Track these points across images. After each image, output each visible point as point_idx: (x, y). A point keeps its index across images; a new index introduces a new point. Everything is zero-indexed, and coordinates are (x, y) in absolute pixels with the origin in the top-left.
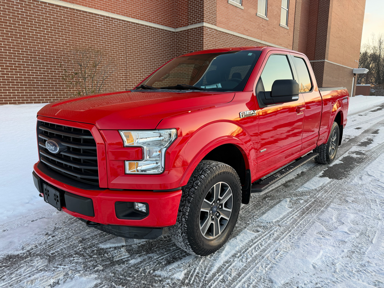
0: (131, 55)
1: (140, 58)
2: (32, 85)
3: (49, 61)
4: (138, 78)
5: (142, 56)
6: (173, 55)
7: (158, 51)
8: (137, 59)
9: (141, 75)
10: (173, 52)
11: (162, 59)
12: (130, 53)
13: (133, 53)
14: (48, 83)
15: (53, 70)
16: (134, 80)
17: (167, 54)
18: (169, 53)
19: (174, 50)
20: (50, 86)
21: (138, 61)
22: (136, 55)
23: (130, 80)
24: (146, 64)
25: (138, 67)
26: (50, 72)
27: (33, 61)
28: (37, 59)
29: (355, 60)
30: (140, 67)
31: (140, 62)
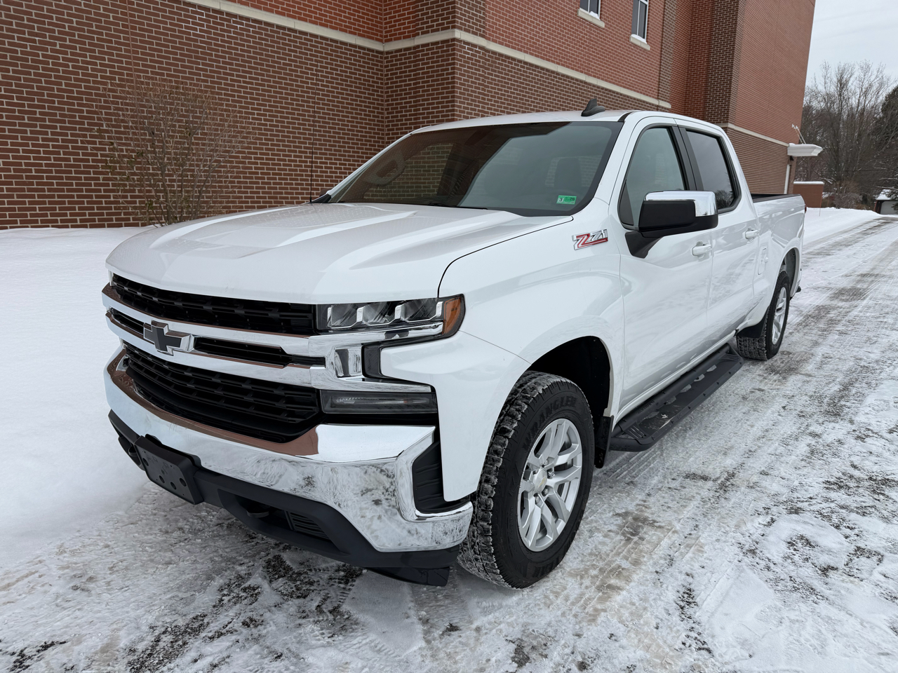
2: (24, 184)
3: (69, 122)
4: (295, 166)
5: (303, 110)
6: (378, 109)
7: (342, 98)
8: (292, 118)
10: (378, 100)
11: (352, 117)
12: (274, 102)
13: (281, 103)
14: (67, 178)
15: (80, 144)
17: (365, 106)
18: (369, 103)
19: (382, 96)
20: (72, 184)
21: (295, 123)
23: (274, 169)
25: (293, 137)
26: (71, 150)
27: (26, 121)
28: (38, 116)
29: (793, 126)
30: (300, 138)
31: (299, 124)
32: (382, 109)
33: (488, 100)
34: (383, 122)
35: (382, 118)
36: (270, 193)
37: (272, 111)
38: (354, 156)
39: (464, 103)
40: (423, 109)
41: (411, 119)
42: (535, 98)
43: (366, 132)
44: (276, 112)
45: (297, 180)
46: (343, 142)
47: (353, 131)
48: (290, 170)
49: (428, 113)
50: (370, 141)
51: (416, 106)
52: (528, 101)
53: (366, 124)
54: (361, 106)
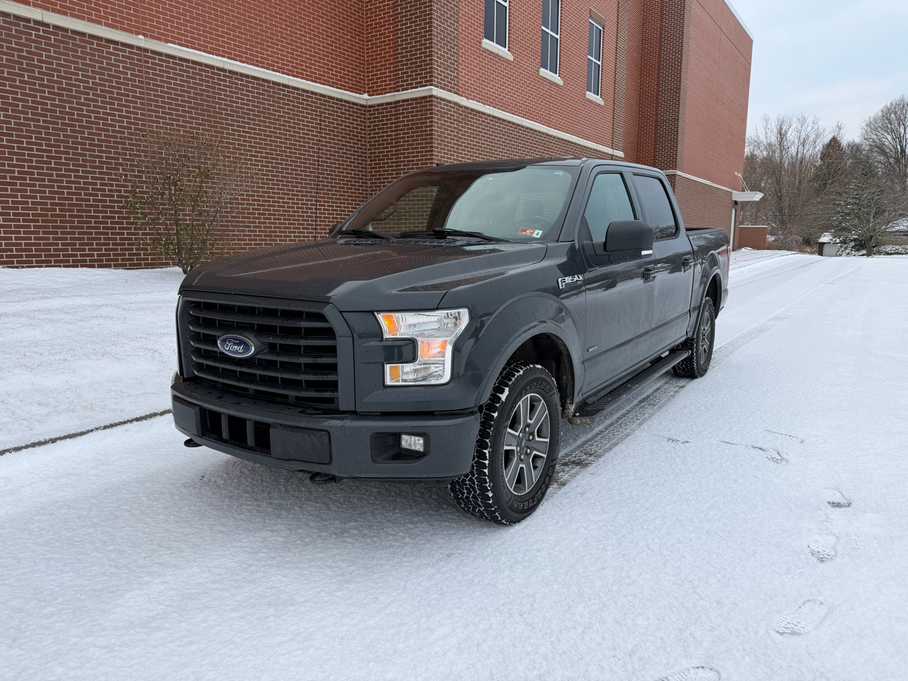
0: (272, 154)
1: (291, 161)
2: (49, 221)
3: (90, 167)
4: (288, 207)
5: (295, 157)
6: (362, 156)
7: (330, 147)
8: (286, 165)
9: (293, 199)
10: (362, 149)
11: (339, 164)
12: (270, 149)
13: (276, 150)
14: (87, 217)
16: (280, 211)
17: (350, 154)
18: (354, 151)
19: (365, 145)
20: (91, 222)
21: (288, 169)
22: (282, 155)
23: (270, 210)
24: (305, 175)
25: (287, 182)
26: (91, 191)
27: (53, 165)
28: (63, 161)
29: (736, 173)
30: (293, 182)
31: (292, 170)
33: (462, 150)
34: (366, 168)
35: (366, 164)
36: (266, 232)
37: (268, 158)
38: (340, 199)
39: (441, 153)
40: (404, 158)
41: (392, 166)
42: (502, 149)
43: (351, 178)
44: (271, 158)
45: (290, 220)
46: (331, 187)
47: (340, 176)
48: (283, 211)
49: (408, 161)
50: (355, 186)
51: (397, 154)
52: (497, 151)
53: (351, 170)
54: (347, 154)
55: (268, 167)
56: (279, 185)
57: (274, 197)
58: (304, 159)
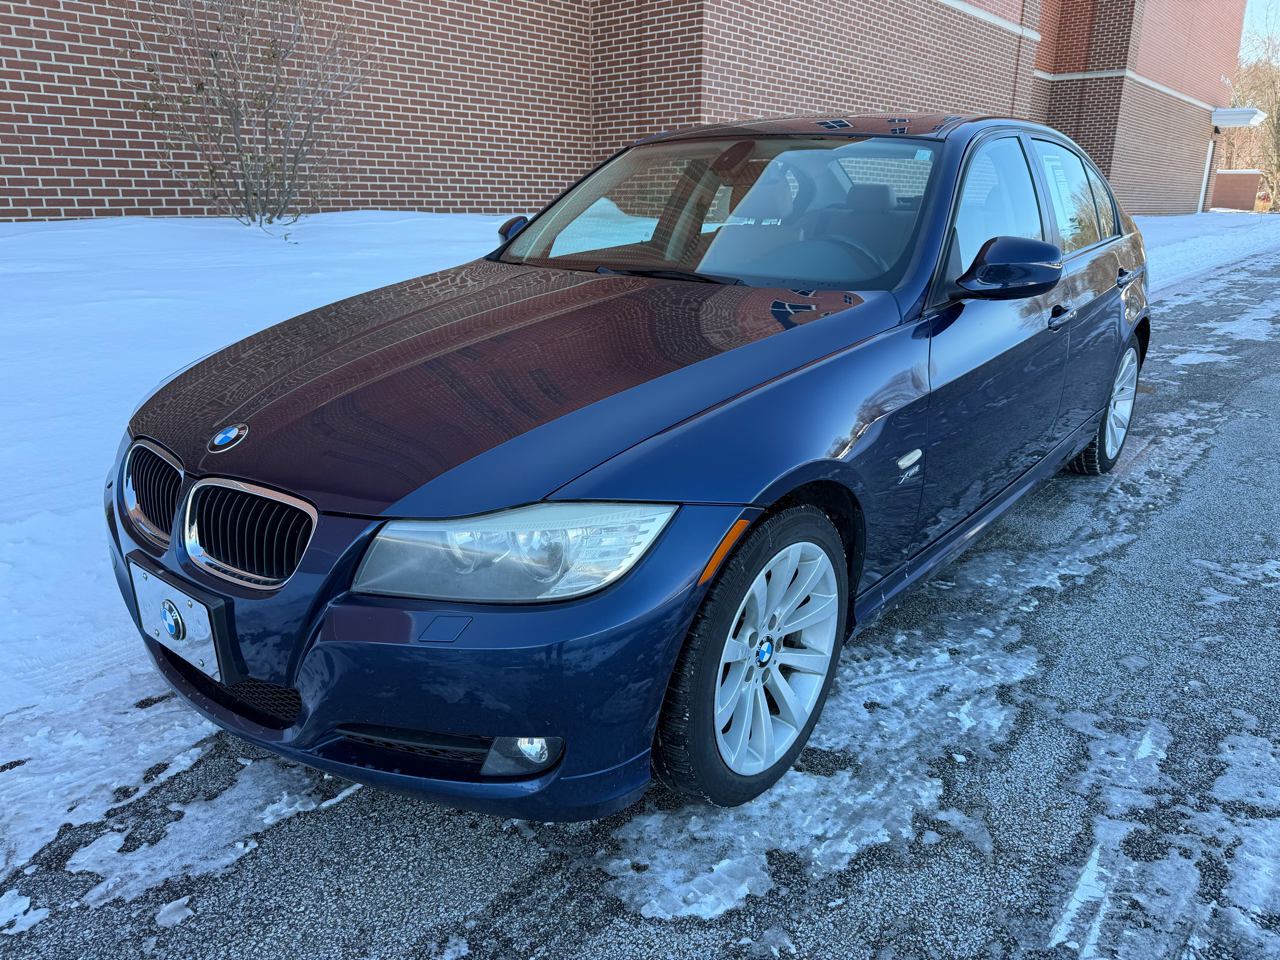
0: (419, 24)
1: (453, 37)
2: (16, 140)
3: (85, 40)
4: (448, 121)
5: (461, 31)
6: (580, 31)
7: (523, 12)
8: (444, 43)
9: (458, 107)
10: (580, 17)
11: (539, 44)
12: (415, 15)
13: (426, 17)
14: (86, 133)
15: (103, 77)
16: (434, 128)
17: (560, 27)
18: (566, 21)
19: (586, 11)
20: (93, 143)
21: (448, 52)
22: (437, 27)
23: (416, 126)
24: (479, 64)
25: (446, 75)
26: (89, 86)
27: (14, 35)
28: (32, 27)
29: (1223, 78)
30: (456, 76)
31: (454, 53)
32: (587, 32)
33: (757, 14)
34: (587, 53)
35: (587, 46)
36: (410, 165)
37: (411, 31)
38: (541, 108)
39: (718, 18)
40: (652, 29)
41: (632, 47)
42: (830, 15)
43: (561, 69)
44: (418, 31)
45: (452, 144)
46: (525, 85)
47: (540, 66)
48: (440, 128)
49: (660, 35)
50: (568, 84)
51: (640, 24)
52: (820, 19)
53: (561, 55)
54: (553, 25)
55: (412, 47)
56: (431, 81)
57: (424, 103)
58: (477, 34)
